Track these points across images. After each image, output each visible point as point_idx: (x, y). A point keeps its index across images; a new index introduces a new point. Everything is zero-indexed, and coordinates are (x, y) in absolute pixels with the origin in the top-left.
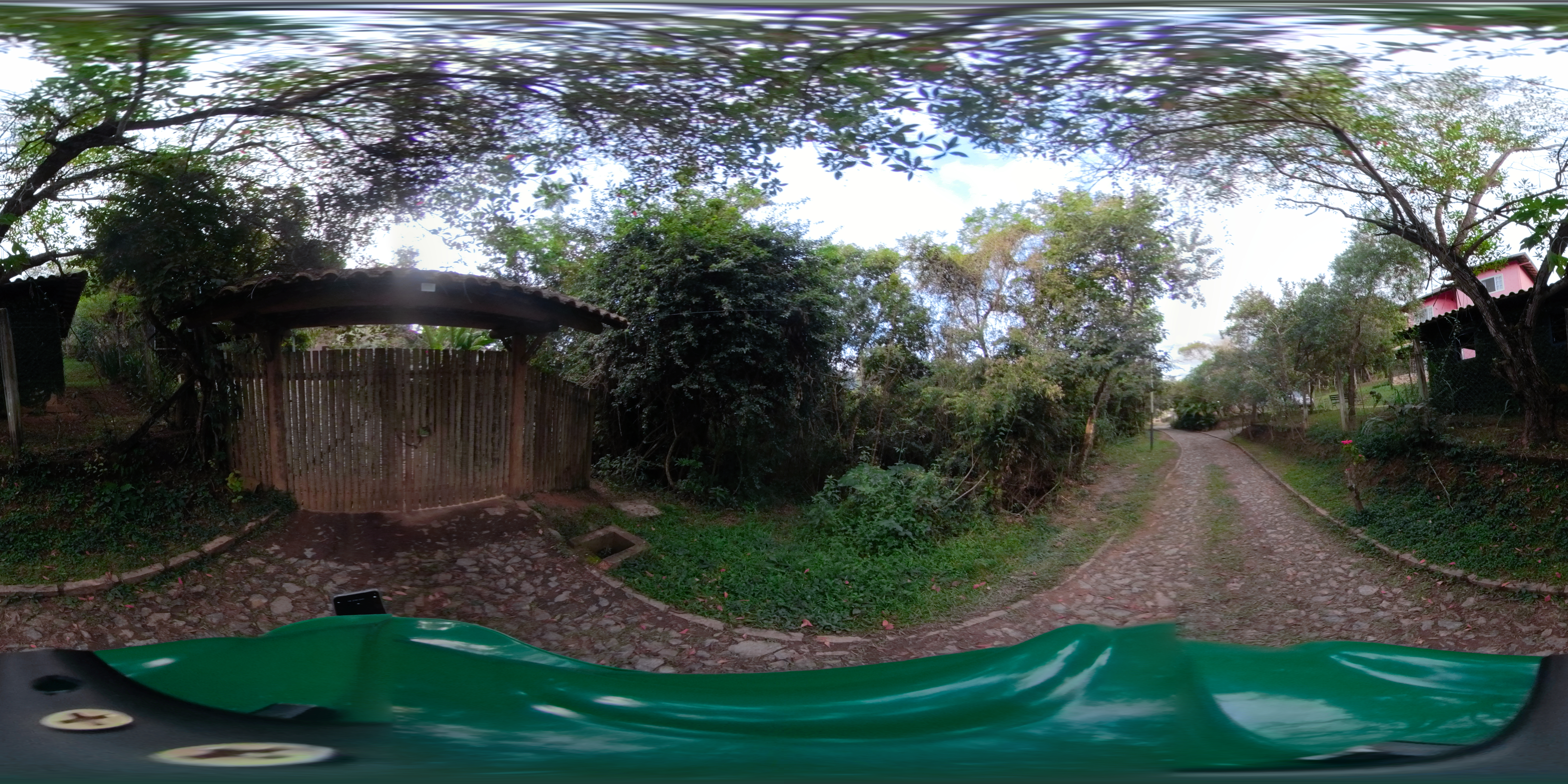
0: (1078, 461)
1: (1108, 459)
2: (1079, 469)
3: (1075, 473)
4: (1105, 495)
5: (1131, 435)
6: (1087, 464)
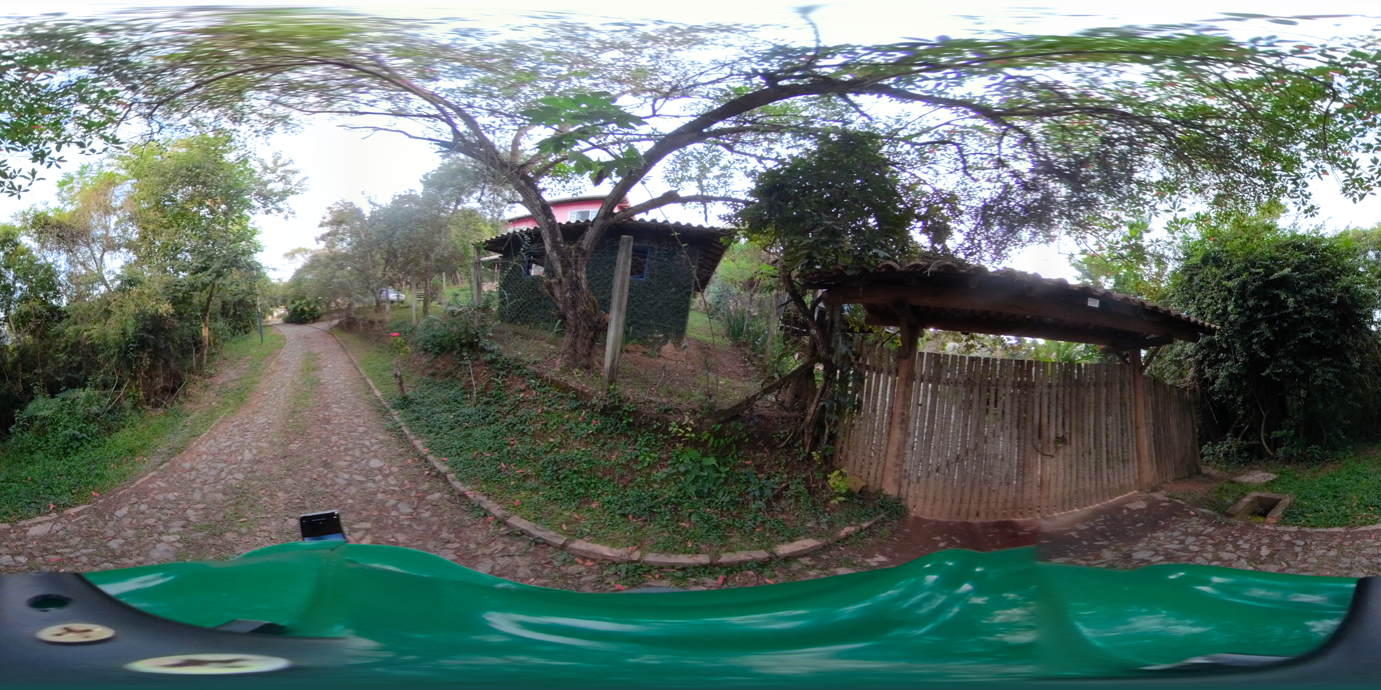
0: (200, 361)
1: (226, 355)
2: (201, 366)
3: (199, 370)
4: (223, 383)
5: (246, 333)
6: (208, 362)
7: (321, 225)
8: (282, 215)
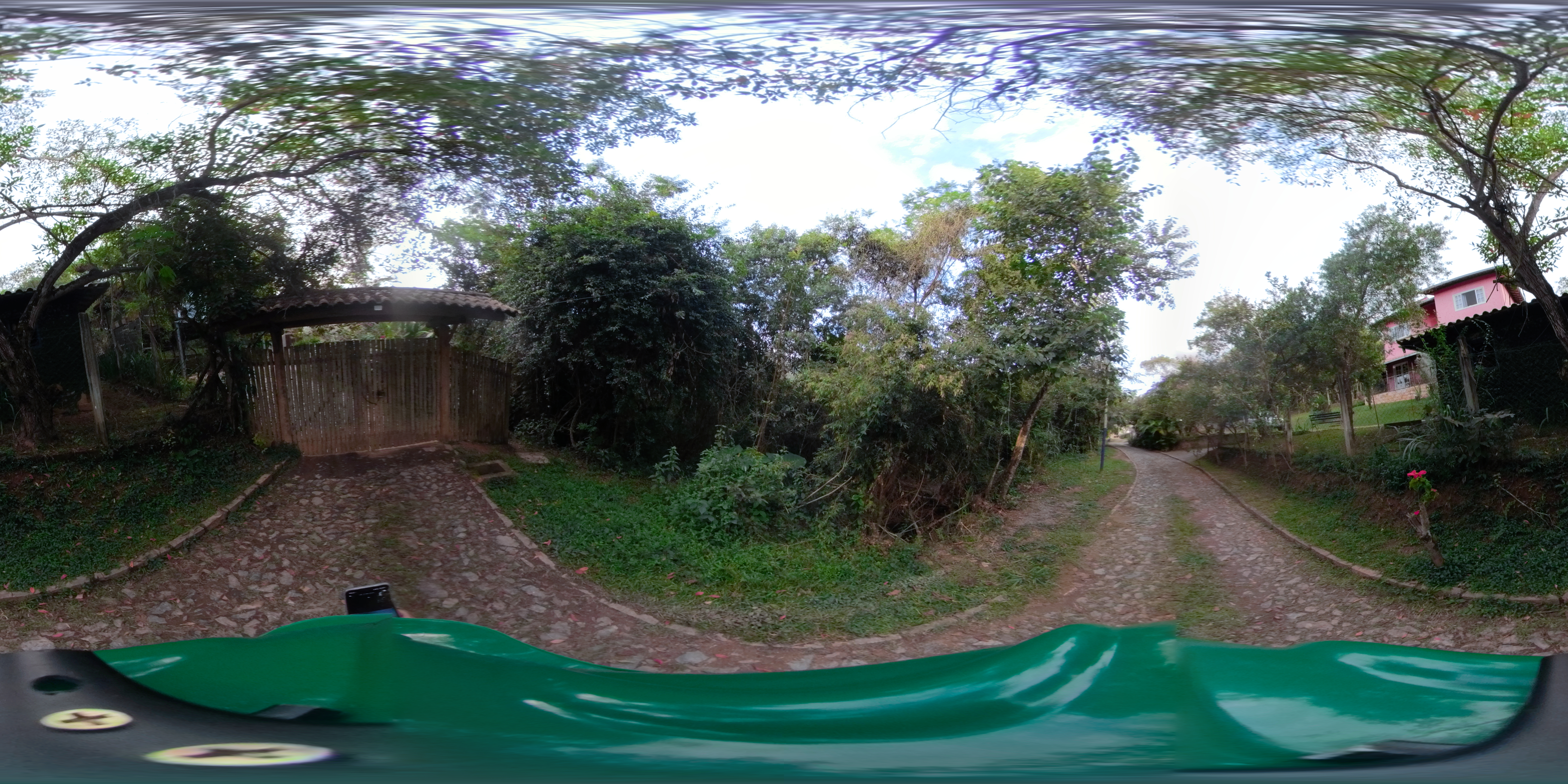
0: (1003, 479)
1: (1046, 478)
5: (1081, 451)
6: (1015, 484)
7: (1199, 324)
8: (1156, 303)
